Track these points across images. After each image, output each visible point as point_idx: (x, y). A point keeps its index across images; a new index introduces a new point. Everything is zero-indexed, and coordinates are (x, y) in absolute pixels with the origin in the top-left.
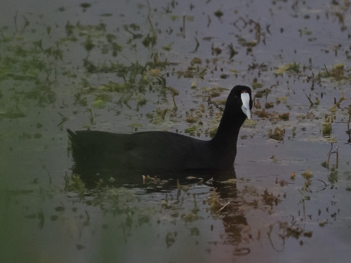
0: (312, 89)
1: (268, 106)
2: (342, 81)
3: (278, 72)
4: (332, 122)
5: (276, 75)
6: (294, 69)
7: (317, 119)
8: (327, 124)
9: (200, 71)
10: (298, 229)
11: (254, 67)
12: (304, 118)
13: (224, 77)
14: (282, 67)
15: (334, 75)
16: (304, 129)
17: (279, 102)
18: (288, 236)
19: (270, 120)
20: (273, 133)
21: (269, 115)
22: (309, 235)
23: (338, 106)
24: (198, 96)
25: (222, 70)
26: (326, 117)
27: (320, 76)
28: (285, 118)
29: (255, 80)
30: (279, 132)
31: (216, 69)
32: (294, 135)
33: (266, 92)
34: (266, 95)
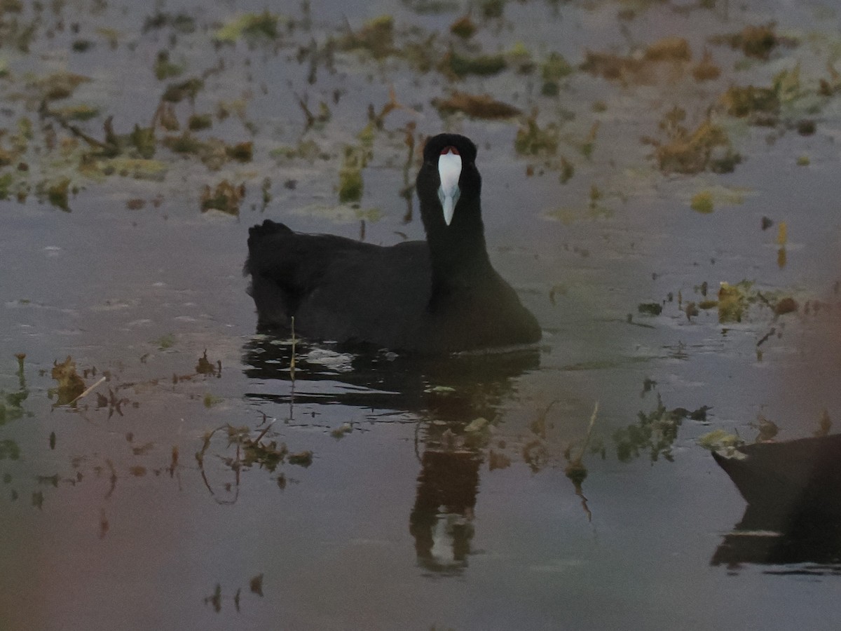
0: (312, 79)
1: (198, 124)
2: (390, 60)
3: (222, 35)
4: (364, 166)
5: (218, 44)
6: (264, 28)
7: (325, 157)
8: (352, 171)
9: (21, 32)
10: (274, 444)
11: (158, 22)
12: (290, 155)
13: (80, 47)
14: (233, 23)
15: (367, 45)
16: (291, 185)
17: (223, 114)
18: (248, 462)
19: (204, 160)
20: (212, 195)
21: (202, 146)
22: (304, 460)
23: (379, 124)
24: (14, 98)
25: (76, 28)
26: (349, 152)
27: (331, 46)
28: (242, 154)
29: (163, 57)
30: (227, 193)
31: (60, 26)
32: (267, 200)
33: (191, 88)
34: (192, 96)
